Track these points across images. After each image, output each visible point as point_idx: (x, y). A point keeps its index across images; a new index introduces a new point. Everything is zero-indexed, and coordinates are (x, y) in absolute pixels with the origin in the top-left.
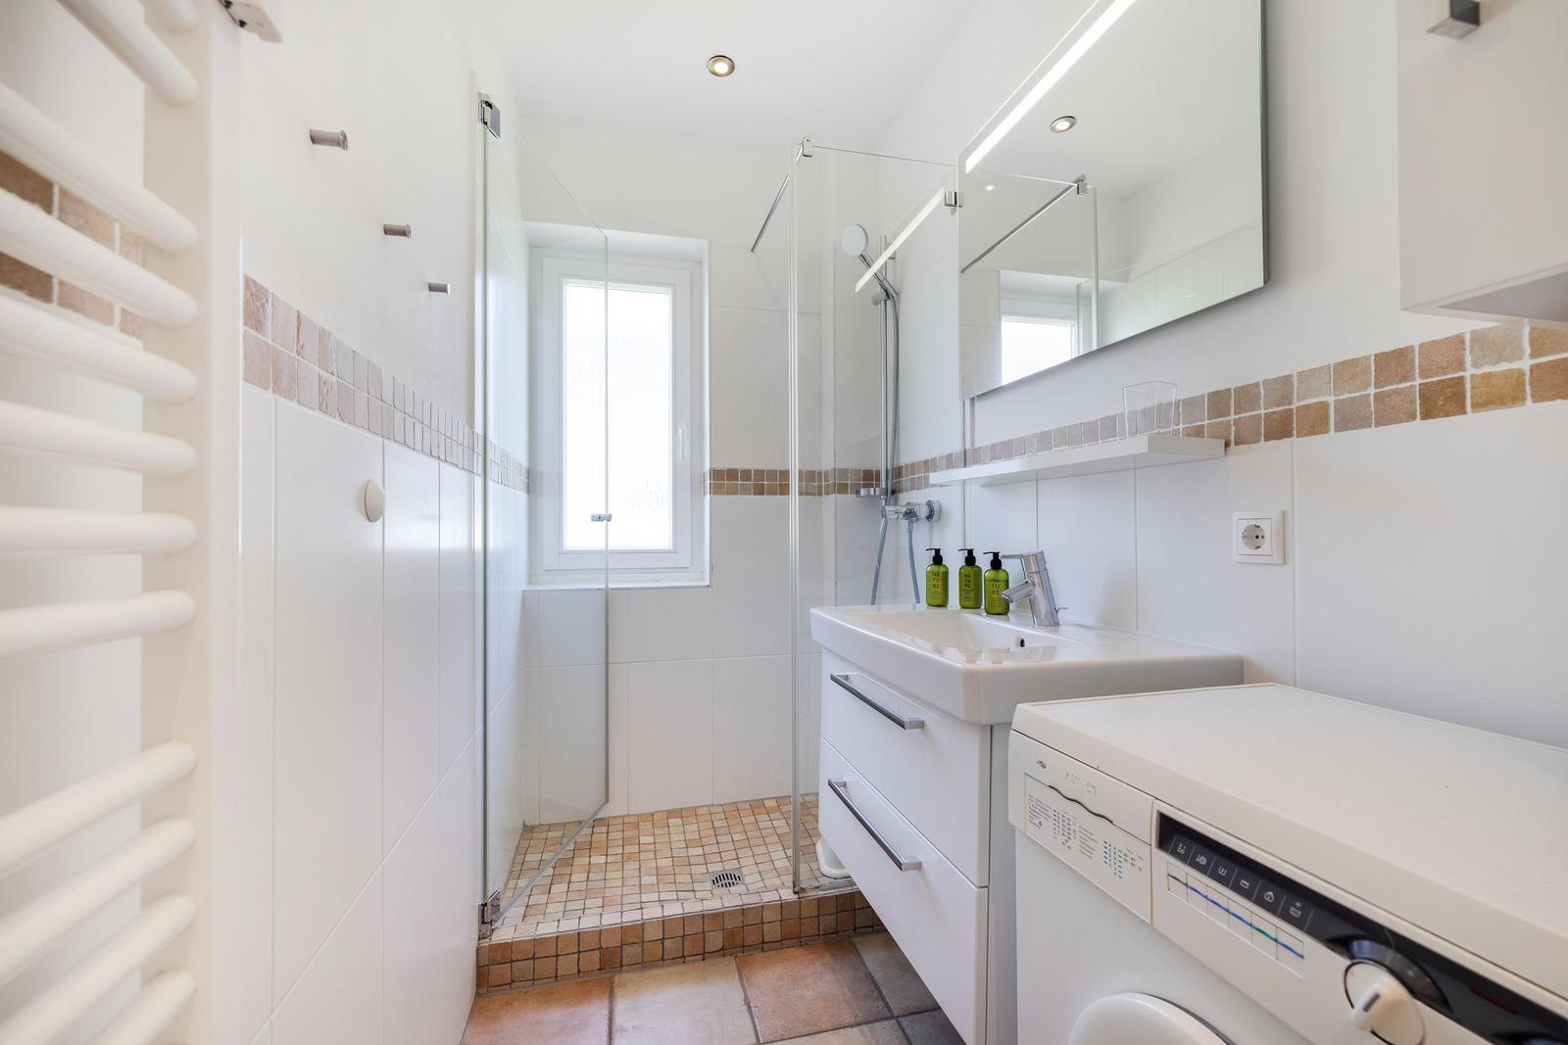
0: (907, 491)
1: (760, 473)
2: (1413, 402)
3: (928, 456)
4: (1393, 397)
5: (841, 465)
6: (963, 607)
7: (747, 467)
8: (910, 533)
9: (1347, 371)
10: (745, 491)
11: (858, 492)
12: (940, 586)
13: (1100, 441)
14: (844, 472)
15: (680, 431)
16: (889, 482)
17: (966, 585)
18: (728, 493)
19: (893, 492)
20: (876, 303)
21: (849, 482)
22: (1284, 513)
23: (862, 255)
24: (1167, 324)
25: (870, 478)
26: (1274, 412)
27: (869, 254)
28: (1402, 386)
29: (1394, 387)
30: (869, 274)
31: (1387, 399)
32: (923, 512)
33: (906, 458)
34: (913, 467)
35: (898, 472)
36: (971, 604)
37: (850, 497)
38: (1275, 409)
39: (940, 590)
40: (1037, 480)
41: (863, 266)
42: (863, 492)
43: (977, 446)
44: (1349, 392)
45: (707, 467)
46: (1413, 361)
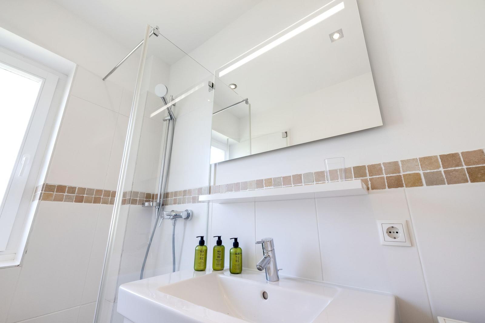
0: (171, 204)
1: (82, 190)
2: (465, 175)
3: (187, 188)
4: (454, 172)
5: (135, 190)
6: (215, 270)
7: (73, 185)
8: (174, 226)
9: (427, 161)
10: (69, 199)
11: (143, 204)
12: (203, 258)
13: (293, 185)
14: (136, 193)
15: (24, 159)
16: (162, 200)
17: (218, 257)
18: (54, 200)
19: (163, 205)
20: (165, 120)
21: (138, 199)
22: (407, 221)
23: (164, 98)
24: (330, 137)
25: (150, 197)
26: (391, 176)
27: (168, 98)
28: (457, 168)
29: (453, 168)
30: (165, 107)
31: (451, 173)
32: (184, 215)
33: (171, 189)
34: (176, 194)
35: (166, 195)
36: (219, 268)
37: (138, 207)
38: (391, 175)
39: (203, 261)
40: (255, 202)
41: (163, 103)
42: (147, 204)
43: (216, 185)
44: (430, 170)
45: (41, 182)
46: (460, 158)
